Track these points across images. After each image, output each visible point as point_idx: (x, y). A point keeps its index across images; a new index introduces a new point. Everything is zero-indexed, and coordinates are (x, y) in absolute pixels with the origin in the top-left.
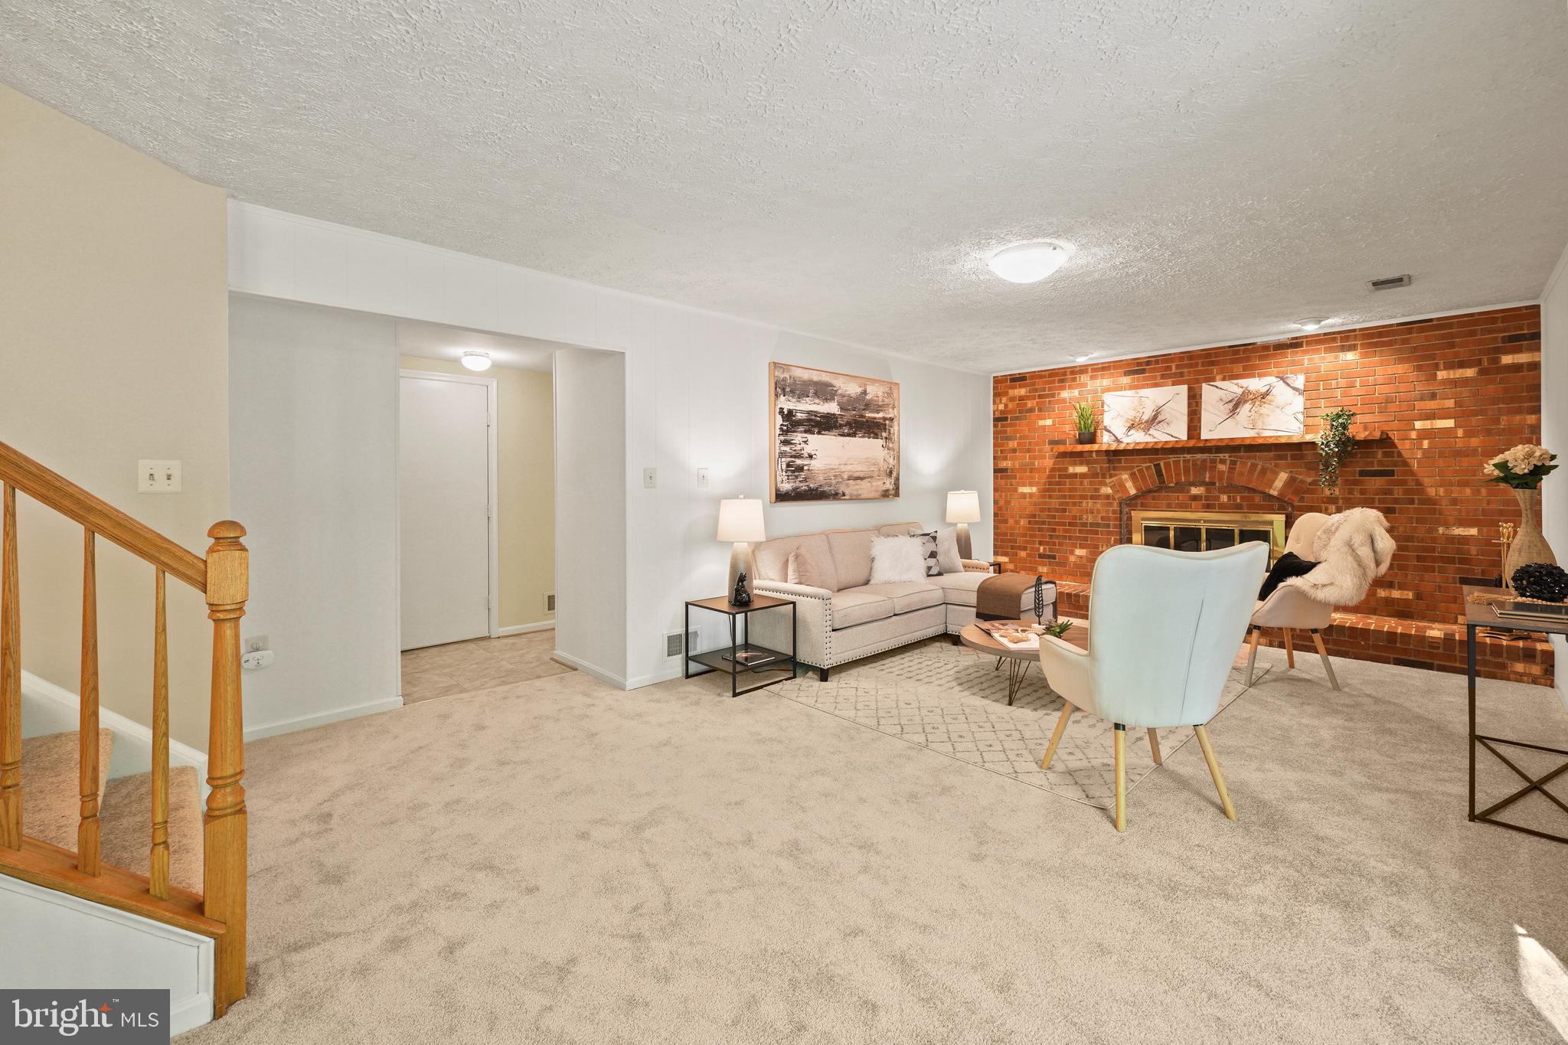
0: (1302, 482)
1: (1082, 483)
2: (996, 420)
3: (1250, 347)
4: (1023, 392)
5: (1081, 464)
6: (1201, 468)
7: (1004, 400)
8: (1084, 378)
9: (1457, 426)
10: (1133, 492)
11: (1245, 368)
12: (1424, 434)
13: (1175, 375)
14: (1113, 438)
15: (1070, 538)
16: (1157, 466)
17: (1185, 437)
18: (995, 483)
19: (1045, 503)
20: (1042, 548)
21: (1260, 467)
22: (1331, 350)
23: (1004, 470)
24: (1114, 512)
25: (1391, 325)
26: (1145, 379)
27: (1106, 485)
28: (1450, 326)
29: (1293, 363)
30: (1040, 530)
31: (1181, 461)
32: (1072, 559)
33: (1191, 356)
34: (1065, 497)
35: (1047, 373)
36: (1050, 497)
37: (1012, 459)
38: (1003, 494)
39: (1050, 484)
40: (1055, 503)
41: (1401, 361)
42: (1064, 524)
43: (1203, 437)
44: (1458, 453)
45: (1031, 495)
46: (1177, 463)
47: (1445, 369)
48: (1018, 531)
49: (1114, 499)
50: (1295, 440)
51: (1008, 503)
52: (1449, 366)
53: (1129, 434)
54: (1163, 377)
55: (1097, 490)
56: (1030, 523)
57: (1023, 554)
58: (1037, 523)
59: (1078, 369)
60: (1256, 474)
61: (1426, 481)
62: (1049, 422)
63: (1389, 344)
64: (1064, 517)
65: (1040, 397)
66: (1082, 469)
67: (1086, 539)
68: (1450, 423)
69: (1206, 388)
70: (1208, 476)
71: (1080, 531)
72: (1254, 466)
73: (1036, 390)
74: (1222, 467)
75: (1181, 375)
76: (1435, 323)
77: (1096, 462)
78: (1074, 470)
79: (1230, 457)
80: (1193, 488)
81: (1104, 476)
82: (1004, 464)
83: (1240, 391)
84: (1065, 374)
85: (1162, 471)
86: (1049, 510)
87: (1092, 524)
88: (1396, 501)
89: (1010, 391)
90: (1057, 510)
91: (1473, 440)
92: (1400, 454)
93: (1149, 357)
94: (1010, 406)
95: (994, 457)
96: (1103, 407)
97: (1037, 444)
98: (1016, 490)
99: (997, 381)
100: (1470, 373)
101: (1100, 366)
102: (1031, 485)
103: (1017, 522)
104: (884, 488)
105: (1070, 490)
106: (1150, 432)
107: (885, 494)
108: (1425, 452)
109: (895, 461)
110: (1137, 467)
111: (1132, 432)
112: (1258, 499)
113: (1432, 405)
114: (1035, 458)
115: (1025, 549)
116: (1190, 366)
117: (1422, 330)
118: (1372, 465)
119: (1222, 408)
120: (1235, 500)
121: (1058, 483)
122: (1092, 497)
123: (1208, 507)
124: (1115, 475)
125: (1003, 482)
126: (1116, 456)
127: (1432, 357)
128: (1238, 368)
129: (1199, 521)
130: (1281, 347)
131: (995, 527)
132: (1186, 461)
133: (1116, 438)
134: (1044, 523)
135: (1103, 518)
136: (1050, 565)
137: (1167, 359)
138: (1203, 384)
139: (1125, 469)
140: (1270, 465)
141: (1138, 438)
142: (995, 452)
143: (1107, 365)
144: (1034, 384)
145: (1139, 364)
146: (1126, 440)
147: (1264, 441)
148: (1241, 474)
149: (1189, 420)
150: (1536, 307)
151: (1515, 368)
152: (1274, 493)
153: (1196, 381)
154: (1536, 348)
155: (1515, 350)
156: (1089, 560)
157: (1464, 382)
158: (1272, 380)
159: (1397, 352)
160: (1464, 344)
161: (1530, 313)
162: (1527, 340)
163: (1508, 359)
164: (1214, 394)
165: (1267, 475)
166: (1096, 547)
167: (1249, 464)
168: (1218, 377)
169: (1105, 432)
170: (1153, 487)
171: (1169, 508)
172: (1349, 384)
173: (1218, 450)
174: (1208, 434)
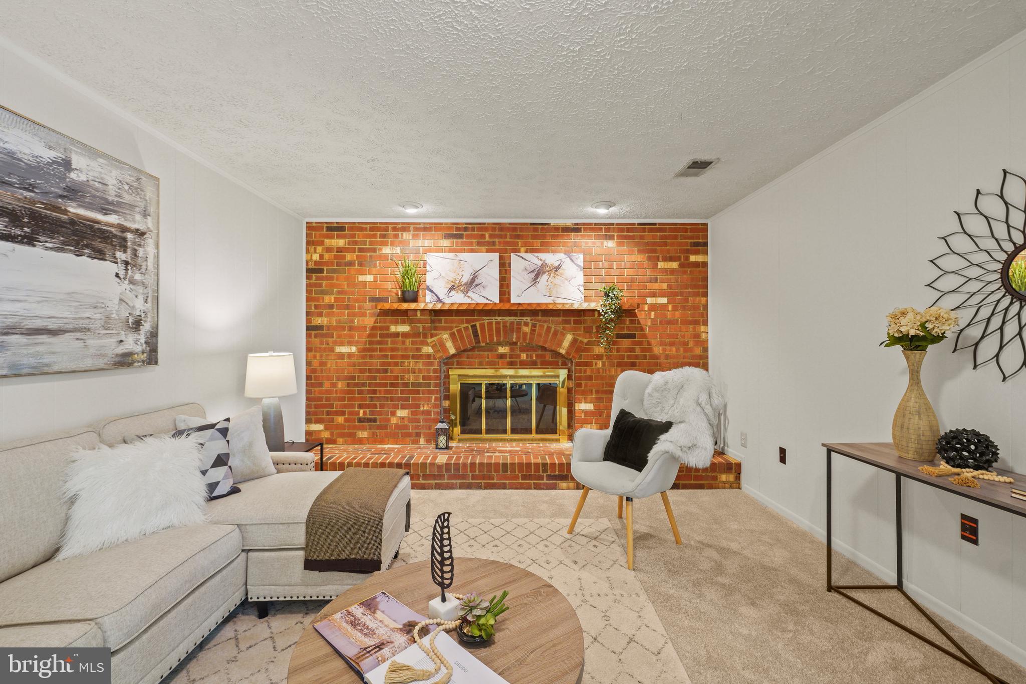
0: (581, 342)
1: (404, 343)
2: (309, 271)
3: (546, 227)
4: (341, 243)
5: (403, 323)
6: (509, 329)
7: (319, 249)
8: (406, 236)
9: (669, 302)
10: (452, 351)
11: (542, 244)
12: (653, 307)
13: (488, 243)
14: (435, 298)
15: (392, 399)
16: (474, 327)
17: (498, 301)
18: (308, 342)
19: (365, 364)
20: (361, 412)
21: (553, 330)
22: (598, 237)
23: (319, 328)
24: (435, 371)
25: (634, 224)
26: (463, 244)
27: (427, 344)
29: (575, 244)
30: (360, 392)
31: (494, 323)
32: (394, 420)
33: (501, 227)
34: (386, 357)
35: (368, 226)
36: (371, 357)
37: (328, 315)
38: (318, 354)
39: (371, 343)
40: (376, 363)
41: (640, 252)
42: (385, 385)
43: (513, 301)
44: (670, 322)
45: (350, 355)
46: (490, 324)
47: (662, 261)
48: (335, 395)
49: (435, 358)
50: (577, 307)
51: (322, 364)
52: (665, 260)
53: (450, 294)
54: (479, 244)
55: (418, 349)
56: (348, 385)
57: (340, 419)
58: (356, 385)
59: (400, 226)
60: (551, 335)
61: (653, 341)
62: (370, 278)
63: (633, 238)
64: (386, 378)
65: (361, 250)
66: (404, 328)
67: (407, 399)
68: (664, 300)
69: (513, 257)
70: (515, 336)
71: (402, 392)
72: (549, 328)
73: (356, 243)
74: (527, 329)
75: (494, 243)
76: (657, 226)
77: (419, 321)
78: (396, 329)
79: (531, 320)
80: (500, 348)
81: (425, 336)
82: (318, 321)
83: (540, 263)
84: (387, 230)
85: (477, 331)
86: (370, 371)
87: (413, 384)
88: (637, 357)
89: (327, 241)
90: (378, 371)
91: (677, 312)
92: (639, 323)
93: (467, 224)
94: (327, 256)
95: (307, 313)
96: (425, 266)
97: (357, 300)
98: (332, 350)
99: (310, 227)
100: (675, 265)
101: (422, 226)
102: (350, 344)
103: (334, 385)
104: (121, 350)
105: (393, 350)
106: (468, 294)
107: (124, 361)
108: (654, 321)
109: (149, 305)
110: (456, 327)
111: (453, 293)
112: (549, 357)
113: (656, 286)
114: (354, 315)
115: (343, 413)
116: (501, 236)
117: (651, 230)
118: (622, 329)
119: (527, 277)
120: (532, 357)
121: (379, 343)
122: (414, 357)
123: (512, 365)
124: (436, 335)
125: (317, 340)
126: (438, 316)
127: (654, 251)
128: (537, 243)
129: (505, 376)
130: (566, 229)
131: (308, 392)
132: (498, 323)
133: (438, 298)
134: (363, 385)
135: (424, 378)
136: (370, 429)
137: (482, 227)
138: (512, 254)
139: (445, 329)
140: (561, 328)
141: (458, 299)
142: (308, 307)
143: (428, 226)
144: (353, 236)
145: (458, 229)
146: (448, 301)
147: (560, 307)
148: (540, 335)
149: (501, 286)
150: (706, 225)
151: (696, 265)
152: (563, 351)
153: (506, 251)
154: (706, 253)
155: (696, 253)
156: (411, 420)
157: (672, 271)
158: (561, 256)
159: (637, 244)
160: (672, 245)
161: (703, 228)
162: (701, 246)
163: (693, 258)
164: (520, 264)
165: (558, 337)
166: (418, 406)
167: (546, 327)
168: (523, 249)
169: (428, 292)
170: (469, 347)
171: (481, 366)
172: (611, 265)
173: (522, 313)
174: (515, 299)
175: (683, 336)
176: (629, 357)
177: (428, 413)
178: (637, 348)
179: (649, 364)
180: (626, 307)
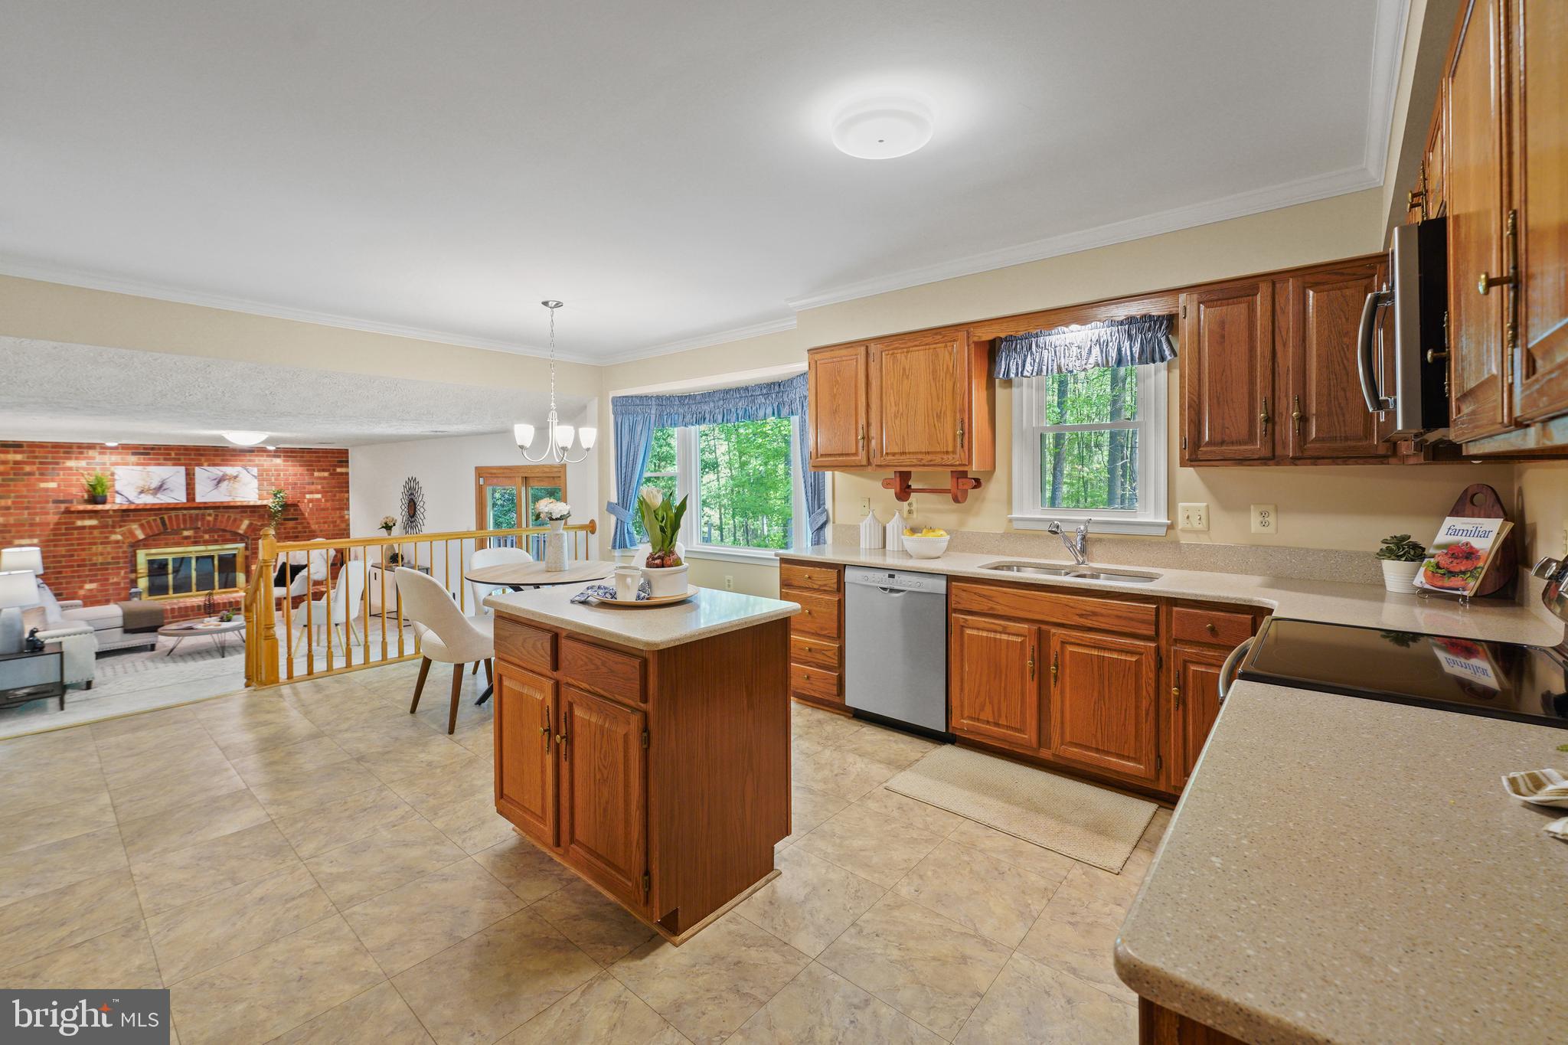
0: (256, 525)
1: (91, 533)
3: (224, 448)
4: (18, 457)
5: (91, 519)
6: (194, 519)
8: (91, 453)
9: (323, 497)
10: (140, 537)
11: (223, 460)
12: (311, 501)
13: (174, 459)
14: (125, 500)
16: (162, 519)
17: (185, 501)
21: (232, 519)
22: (268, 457)
24: (124, 552)
25: (296, 448)
26: (150, 459)
27: (115, 533)
28: (318, 453)
29: (250, 461)
31: (181, 515)
32: (82, 593)
33: (185, 448)
34: (71, 544)
35: (50, 444)
36: (56, 545)
39: (53, 534)
40: (60, 550)
41: (301, 466)
42: (71, 566)
43: (198, 501)
44: (323, 509)
46: (177, 516)
47: (317, 471)
49: (124, 543)
50: (252, 504)
52: (319, 471)
53: (140, 497)
54: (165, 459)
55: (107, 538)
59: (86, 445)
60: (231, 521)
61: (311, 522)
62: (52, 485)
63: (294, 457)
64: (72, 561)
65: (41, 463)
66: (92, 523)
67: (95, 575)
68: (319, 496)
69: (197, 469)
70: (199, 523)
71: (90, 570)
72: (229, 517)
73: (35, 457)
75: (179, 459)
77: (110, 517)
78: (82, 523)
79: (214, 512)
80: (186, 532)
81: (114, 527)
83: (221, 474)
84: (71, 447)
85: (165, 522)
86: (56, 556)
87: (102, 564)
88: (299, 532)
90: (62, 556)
91: (328, 503)
92: (300, 510)
93: (153, 445)
96: (113, 476)
97: (38, 502)
100: (326, 474)
101: (108, 446)
102: (31, 537)
105: (79, 539)
106: (158, 496)
108: (311, 509)
110: (144, 520)
111: (143, 495)
112: (228, 536)
113: (313, 487)
114: (36, 514)
116: (185, 455)
117: (308, 453)
118: (288, 515)
119: (210, 482)
120: (213, 537)
121: (66, 534)
122: (102, 543)
123: (196, 543)
124: (125, 526)
126: (127, 514)
127: (312, 466)
128: (218, 460)
129: (191, 552)
132: (184, 515)
133: (128, 499)
135: (113, 558)
137: (166, 448)
138: (195, 467)
139: (134, 521)
140: (238, 516)
141: (148, 500)
143: (115, 446)
145: (144, 449)
146: (138, 501)
147: (239, 504)
148: (222, 522)
149: (187, 489)
150: (347, 450)
151: (341, 474)
152: (241, 532)
153: (190, 465)
154: (347, 466)
155: (342, 467)
156: (99, 591)
157: (325, 478)
158: (239, 469)
159: (299, 461)
160: (323, 461)
161: (345, 452)
162: (345, 462)
163: (339, 470)
164: (204, 475)
165: (237, 522)
166: (107, 579)
167: (226, 517)
168: (206, 464)
169: (117, 495)
170: (157, 532)
171: (167, 545)
172: (279, 475)
173: (206, 508)
174: (200, 498)
175: (333, 518)
176: (293, 532)
177: (118, 584)
178: (300, 526)
179: (308, 536)
180: (289, 503)
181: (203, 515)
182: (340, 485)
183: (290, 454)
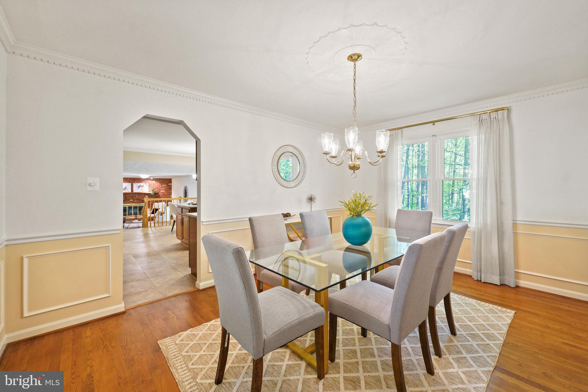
3: (141, 179)
6: (133, 197)
11: (140, 182)
12: (162, 192)
13: (128, 181)
17: (131, 192)
22: (151, 181)
28: (164, 179)
29: (147, 182)
33: (131, 178)
41: (159, 183)
43: (134, 192)
44: (165, 195)
46: (129, 196)
50: (147, 193)
52: (164, 184)
54: (126, 181)
68: (164, 191)
69: (134, 184)
72: (141, 196)
74: (137, 196)
80: (131, 200)
83: (139, 185)
91: (166, 193)
92: (159, 195)
100: (166, 185)
106: (125, 190)
108: (162, 195)
112: (141, 201)
113: (162, 189)
116: (131, 180)
117: (161, 179)
118: (156, 196)
119: (137, 187)
123: (133, 203)
127: (162, 183)
128: (139, 181)
129: (132, 205)
130: (145, 179)
132: (131, 195)
137: (127, 178)
140: (144, 196)
147: (144, 193)
148: (139, 197)
149: (131, 189)
151: (170, 185)
153: (132, 183)
155: (170, 183)
157: (165, 186)
158: (144, 184)
159: (159, 182)
160: (165, 182)
161: (171, 179)
163: (169, 184)
164: (135, 185)
165: (143, 198)
168: (136, 182)
172: (154, 185)
173: (136, 194)
174: (134, 191)
180: (157, 192)
181: (135, 195)
182: (169, 188)
183: (157, 180)
